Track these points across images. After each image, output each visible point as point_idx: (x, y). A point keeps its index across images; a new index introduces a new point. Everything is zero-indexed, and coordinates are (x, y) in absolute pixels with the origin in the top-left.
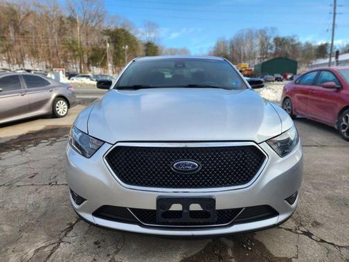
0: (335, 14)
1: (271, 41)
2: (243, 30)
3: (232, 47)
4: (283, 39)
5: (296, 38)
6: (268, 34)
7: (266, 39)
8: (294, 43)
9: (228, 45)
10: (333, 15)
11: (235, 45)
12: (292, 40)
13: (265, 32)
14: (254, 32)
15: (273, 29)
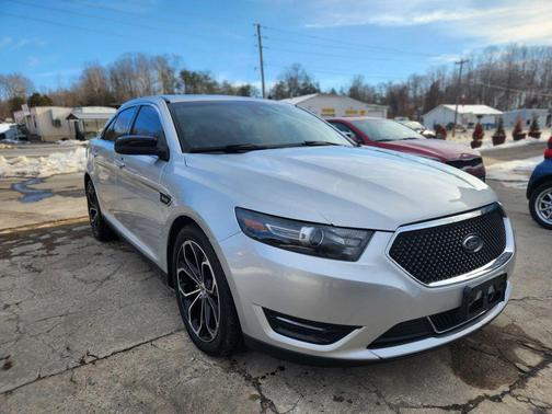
0: (261, 48)
1: (177, 75)
2: (129, 54)
3: (115, 80)
4: (194, 74)
5: (210, 76)
6: (170, 64)
7: (169, 71)
8: (210, 81)
9: (108, 76)
10: (258, 48)
11: (119, 77)
12: (206, 77)
13: (165, 62)
14: (149, 60)
15: (177, 58)
